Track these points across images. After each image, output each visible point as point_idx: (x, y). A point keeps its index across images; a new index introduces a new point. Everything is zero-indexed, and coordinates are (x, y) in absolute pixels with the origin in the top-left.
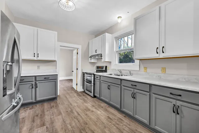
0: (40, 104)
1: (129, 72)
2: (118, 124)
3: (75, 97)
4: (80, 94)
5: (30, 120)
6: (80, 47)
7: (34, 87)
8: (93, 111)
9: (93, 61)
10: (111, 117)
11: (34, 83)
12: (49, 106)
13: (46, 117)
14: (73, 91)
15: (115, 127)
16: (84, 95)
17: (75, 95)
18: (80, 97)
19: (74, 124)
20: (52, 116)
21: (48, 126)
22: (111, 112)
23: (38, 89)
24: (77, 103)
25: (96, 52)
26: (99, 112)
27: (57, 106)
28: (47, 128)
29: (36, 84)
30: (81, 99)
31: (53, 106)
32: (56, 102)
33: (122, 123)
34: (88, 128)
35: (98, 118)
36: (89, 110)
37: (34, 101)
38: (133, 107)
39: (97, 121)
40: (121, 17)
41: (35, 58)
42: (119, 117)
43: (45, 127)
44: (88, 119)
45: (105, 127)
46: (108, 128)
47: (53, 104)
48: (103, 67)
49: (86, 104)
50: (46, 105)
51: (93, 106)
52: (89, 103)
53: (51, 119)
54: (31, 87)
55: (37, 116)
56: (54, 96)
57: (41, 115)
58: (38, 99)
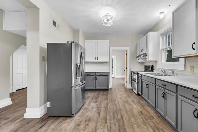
0: (98, 91)
1: (172, 72)
2: (146, 119)
3: (122, 92)
4: (128, 90)
5: (91, 98)
6: (128, 48)
7: (95, 79)
8: (130, 104)
9: (140, 60)
10: (143, 112)
11: (95, 77)
12: (103, 94)
13: (99, 99)
14: (122, 87)
15: (141, 120)
16: (130, 92)
17: (123, 90)
18: (127, 93)
19: (112, 107)
20: (102, 100)
21: (98, 104)
22: (146, 110)
23: (97, 81)
24: (121, 96)
25: (142, 52)
26: (135, 106)
27: (107, 95)
28: (97, 104)
29: (96, 78)
30: (126, 94)
31: (105, 95)
32: (108, 93)
33: (151, 120)
34: (120, 113)
35: (132, 110)
36: (128, 103)
37: (95, 88)
38: (164, 108)
39: (129, 111)
40: (163, 12)
41: (96, 61)
42: (152, 115)
43: (96, 104)
44: (123, 108)
45: (133, 117)
46: (135, 118)
47: (105, 93)
48: (150, 66)
49: (128, 99)
50: (101, 93)
51: (133, 101)
52: (131, 98)
53: (101, 101)
54: (93, 79)
55: (95, 97)
56: (106, 88)
57: (97, 97)
58: (97, 88)
